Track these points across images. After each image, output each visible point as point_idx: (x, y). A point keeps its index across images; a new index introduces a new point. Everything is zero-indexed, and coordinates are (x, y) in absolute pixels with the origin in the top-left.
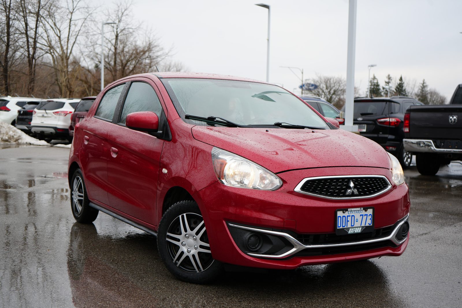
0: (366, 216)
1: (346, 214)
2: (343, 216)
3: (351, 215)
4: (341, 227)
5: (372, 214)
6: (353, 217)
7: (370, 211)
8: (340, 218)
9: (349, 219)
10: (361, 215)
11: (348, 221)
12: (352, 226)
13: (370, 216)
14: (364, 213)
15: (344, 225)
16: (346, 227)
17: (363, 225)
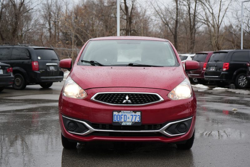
0: (135, 116)
1: (120, 114)
2: (118, 115)
3: (124, 114)
4: (117, 121)
5: (140, 115)
6: (125, 116)
7: (139, 114)
8: (115, 116)
9: (123, 117)
10: (131, 115)
11: (121, 118)
12: (124, 121)
13: (139, 116)
14: (133, 114)
15: (119, 120)
16: (120, 121)
17: (133, 121)
